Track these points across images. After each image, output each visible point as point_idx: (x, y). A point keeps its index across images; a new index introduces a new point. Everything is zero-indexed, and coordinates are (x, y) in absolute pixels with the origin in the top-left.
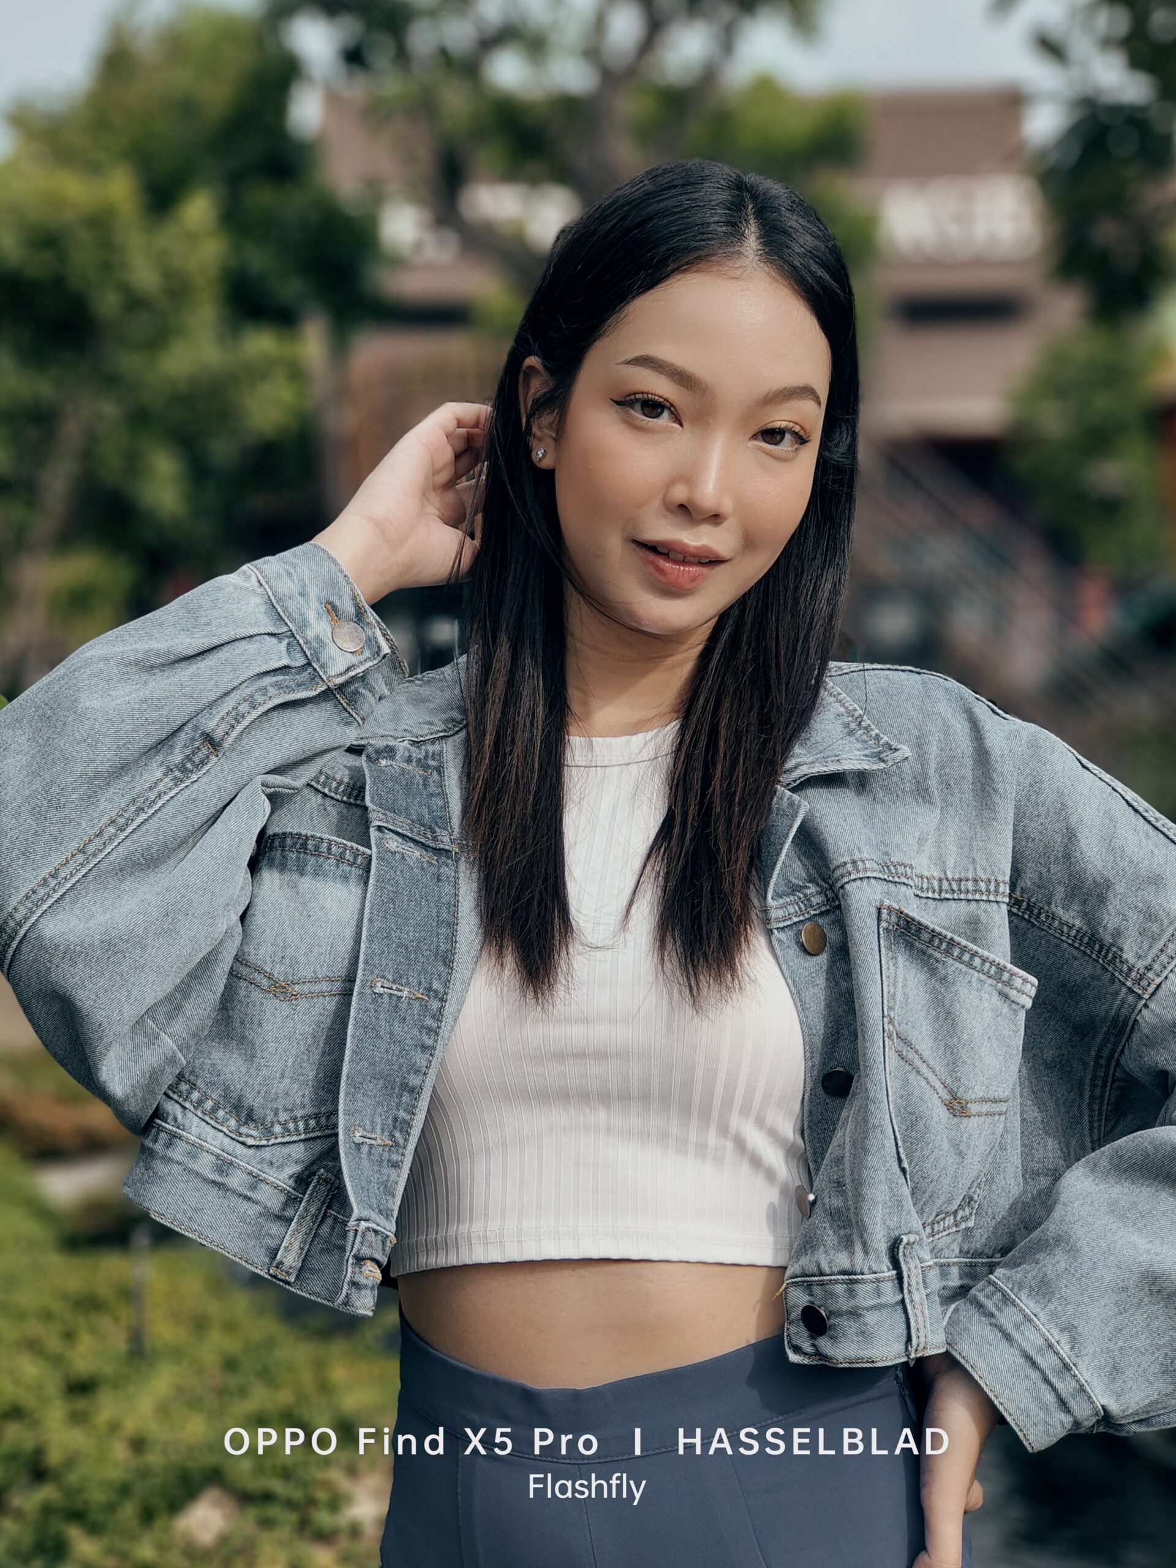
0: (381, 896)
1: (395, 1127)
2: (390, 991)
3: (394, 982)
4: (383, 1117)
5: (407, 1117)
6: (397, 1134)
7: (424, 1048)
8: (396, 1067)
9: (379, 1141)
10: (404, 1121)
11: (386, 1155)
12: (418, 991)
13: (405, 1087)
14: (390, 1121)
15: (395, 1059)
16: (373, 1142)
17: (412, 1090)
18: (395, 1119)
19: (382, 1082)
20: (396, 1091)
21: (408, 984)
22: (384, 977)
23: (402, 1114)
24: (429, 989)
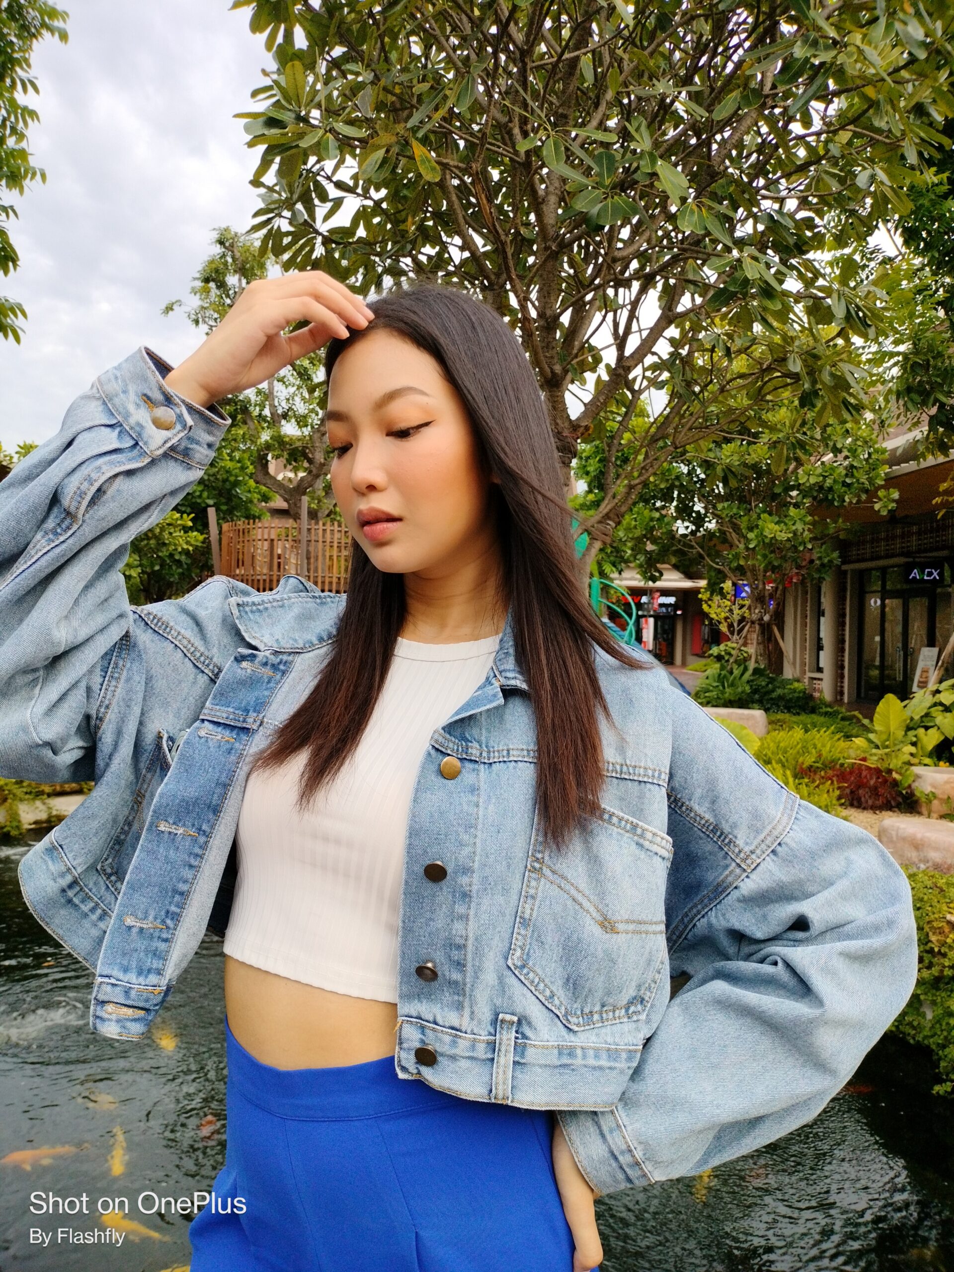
0: (180, 769)
1: (167, 917)
2: (169, 830)
3: (174, 824)
4: (158, 910)
8: (168, 879)
10: (175, 913)
12: (191, 831)
15: (166, 873)
16: (144, 925)
19: (157, 888)
20: (170, 894)
21: (184, 826)
22: (166, 821)
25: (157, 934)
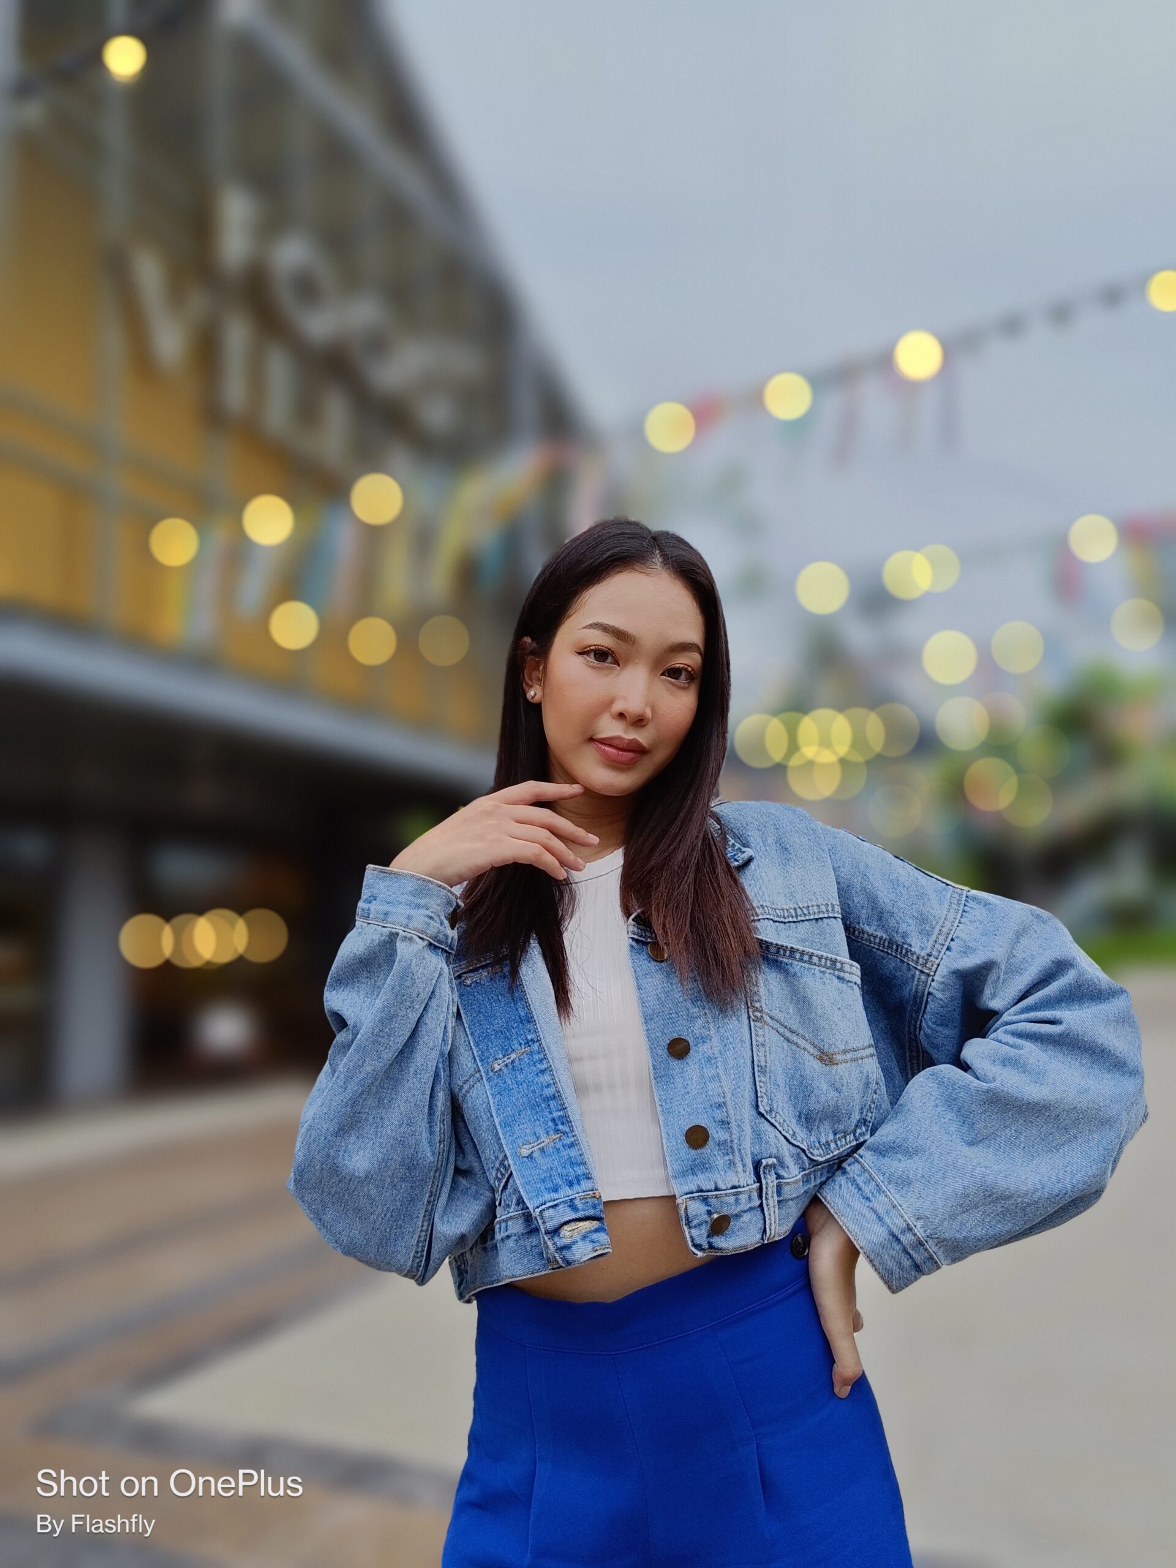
1: (556, 1125)
2: (504, 1063)
3: (504, 1056)
4: (543, 1125)
5: (561, 1113)
6: (561, 1127)
8: (530, 1095)
9: (547, 1141)
10: (561, 1116)
12: (521, 1049)
14: (550, 1124)
15: (526, 1091)
16: (542, 1145)
17: (553, 1097)
21: (513, 1050)
23: (556, 1114)
24: (527, 1042)
25: (559, 1144)
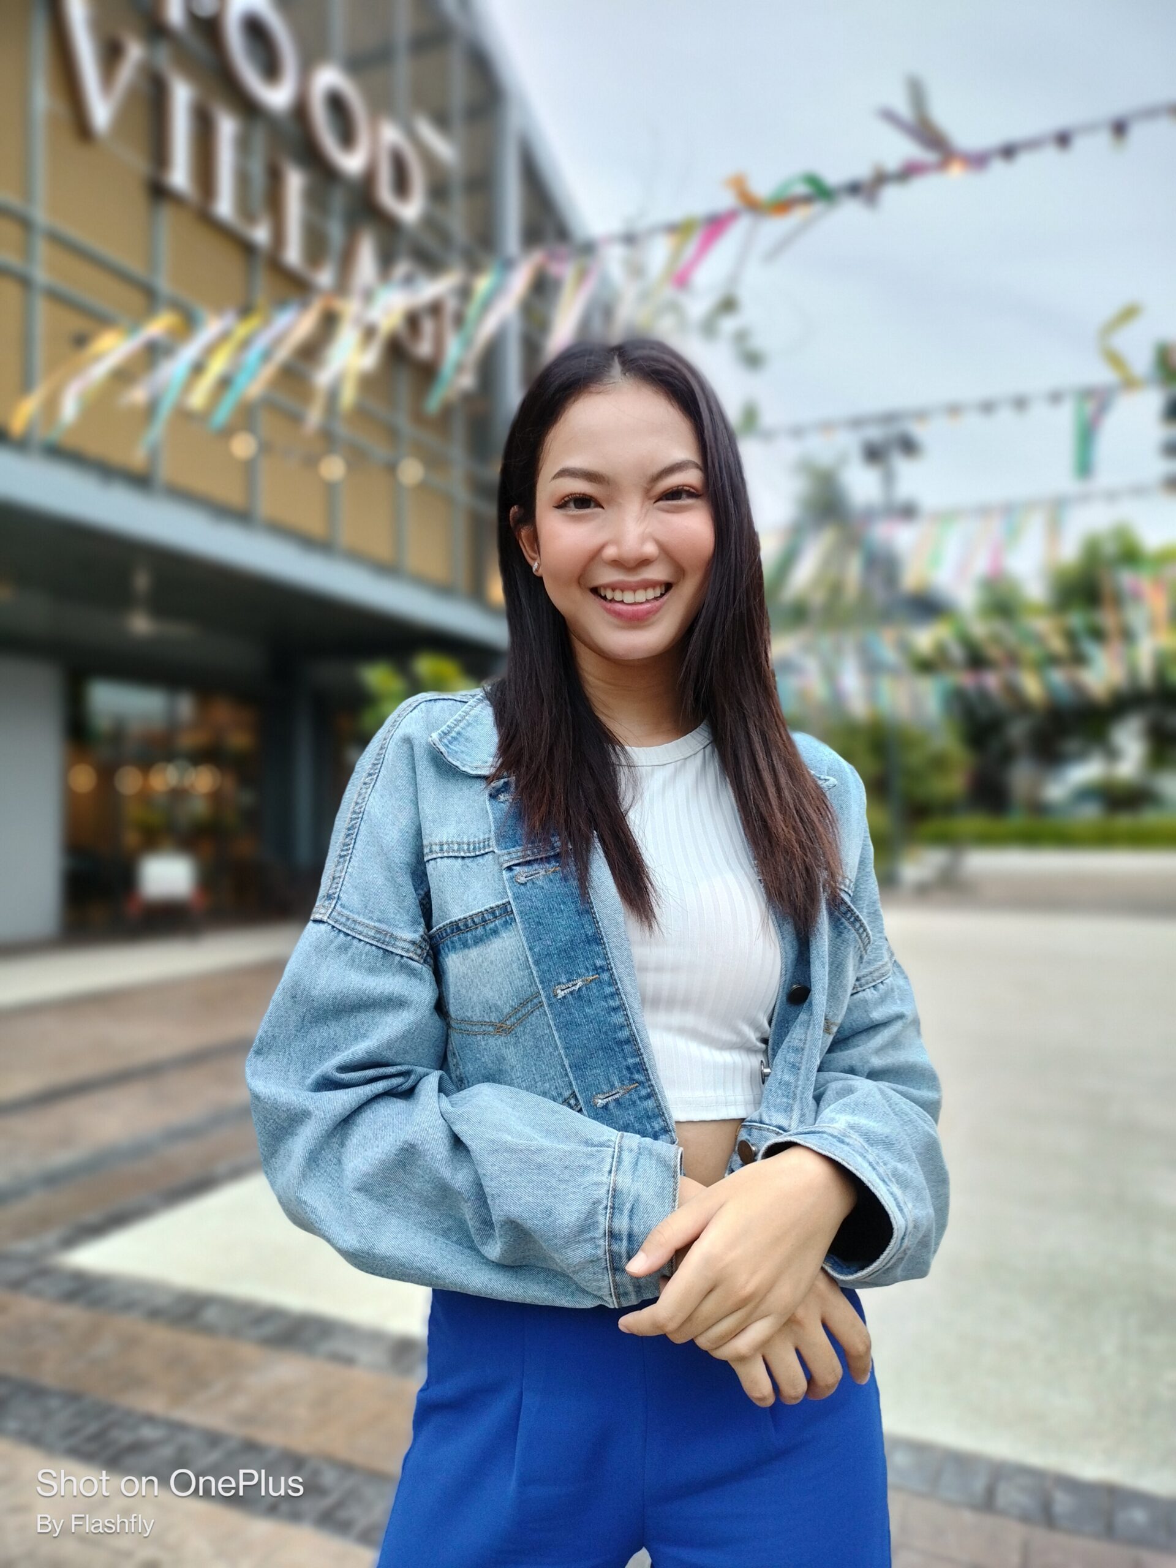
0: (530, 926)
1: (632, 1073)
2: (568, 990)
3: (569, 981)
4: (617, 1073)
5: (637, 1059)
7: (615, 1009)
8: (603, 1036)
9: (622, 1092)
10: (635, 1065)
11: (635, 1097)
12: (588, 976)
13: (621, 1043)
15: (597, 1032)
16: (617, 1096)
18: (628, 1068)
19: (600, 1052)
20: (617, 1049)
21: (579, 976)
22: (559, 984)
24: (596, 969)
